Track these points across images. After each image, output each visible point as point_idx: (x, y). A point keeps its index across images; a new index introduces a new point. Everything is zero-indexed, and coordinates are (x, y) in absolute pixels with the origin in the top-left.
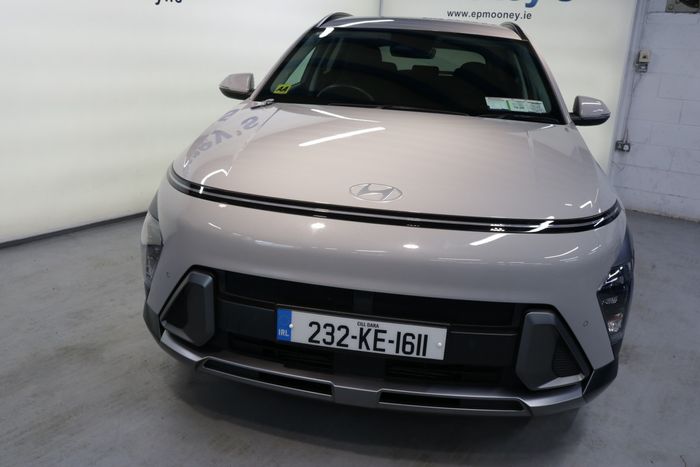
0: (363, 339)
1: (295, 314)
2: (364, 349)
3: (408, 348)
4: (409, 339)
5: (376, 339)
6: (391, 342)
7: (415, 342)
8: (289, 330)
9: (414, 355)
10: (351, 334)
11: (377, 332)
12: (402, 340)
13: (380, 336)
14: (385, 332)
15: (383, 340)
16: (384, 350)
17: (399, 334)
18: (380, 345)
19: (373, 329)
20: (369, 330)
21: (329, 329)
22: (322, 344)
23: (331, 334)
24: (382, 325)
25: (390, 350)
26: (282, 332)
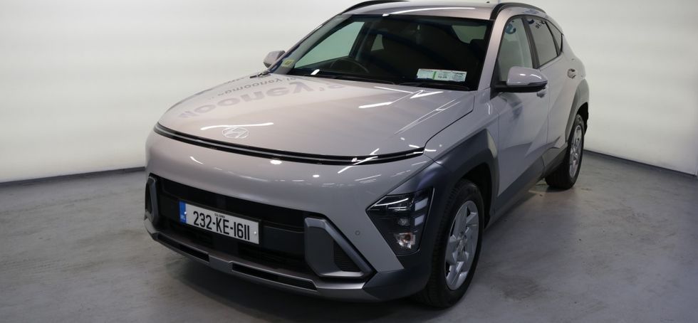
0: (218, 225)
1: (187, 205)
2: (219, 232)
3: (240, 234)
4: (240, 227)
5: (225, 226)
6: (232, 228)
7: (243, 229)
8: (185, 215)
9: (243, 239)
10: (212, 221)
11: (224, 221)
12: (237, 227)
13: (226, 224)
14: (228, 221)
15: (227, 227)
16: (228, 234)
17: (235, 223)
18: (227, 230)
19: (222, 219)
20: (221, 219)
21: (202, 216)
22: (200, 226)
23: (203, 220)
24: (227, 217)
25: (232, 234)
26: (182, 217)
